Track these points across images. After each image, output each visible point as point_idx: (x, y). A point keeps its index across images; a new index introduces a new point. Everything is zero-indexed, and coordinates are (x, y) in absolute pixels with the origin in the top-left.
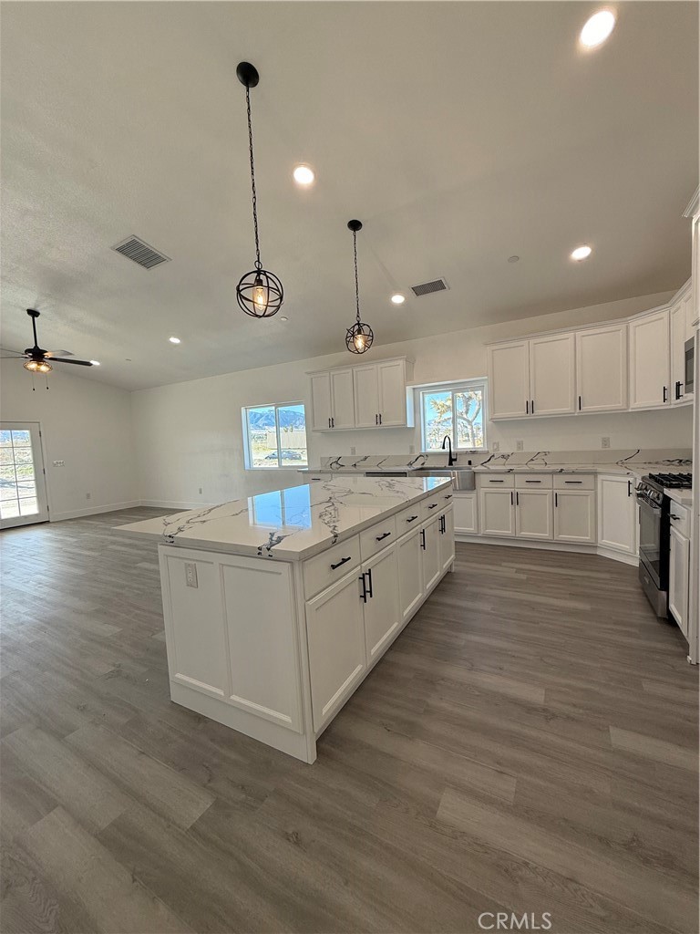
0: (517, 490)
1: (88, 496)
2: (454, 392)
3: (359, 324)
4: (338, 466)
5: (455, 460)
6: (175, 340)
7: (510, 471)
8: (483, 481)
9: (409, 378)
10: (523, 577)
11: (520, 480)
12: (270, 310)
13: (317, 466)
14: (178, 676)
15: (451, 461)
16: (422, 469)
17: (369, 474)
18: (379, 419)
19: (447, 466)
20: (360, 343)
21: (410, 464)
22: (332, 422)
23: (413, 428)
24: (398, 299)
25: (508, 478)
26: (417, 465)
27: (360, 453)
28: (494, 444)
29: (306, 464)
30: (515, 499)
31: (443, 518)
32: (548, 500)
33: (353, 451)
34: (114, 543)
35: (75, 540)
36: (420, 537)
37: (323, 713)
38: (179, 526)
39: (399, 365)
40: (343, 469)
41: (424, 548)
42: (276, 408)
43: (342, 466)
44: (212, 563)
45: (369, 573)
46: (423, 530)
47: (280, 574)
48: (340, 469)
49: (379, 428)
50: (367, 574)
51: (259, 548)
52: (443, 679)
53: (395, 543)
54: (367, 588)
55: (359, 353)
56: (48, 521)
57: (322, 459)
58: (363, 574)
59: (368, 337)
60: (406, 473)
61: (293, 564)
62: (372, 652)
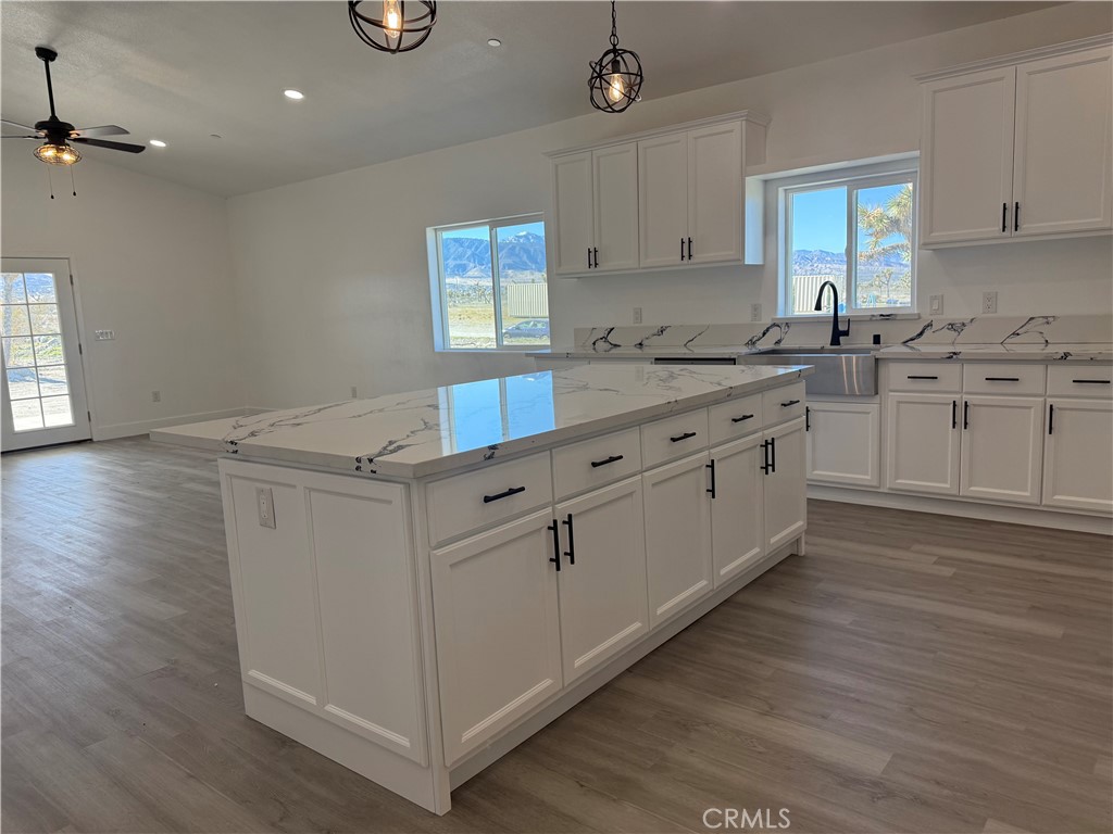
0: (966, 398)
1: (156, 397)
2: (854, 186)
3: (615, 51)
4: (607, 346)
5: (846, 333)
6: (294, 95)
7: (952, 356)
8: (895, 375)
9: (753, 158)
10: (947, 571)
11: (975, 375)
13: (568, 346)
14: (253, 674)
15: (837, 335)
16: (773, 352)
17: (658, 360)
18: (687, 248)
19: (828, 346)
20: (616, 90)
21: (752, 343)
22: (593, 258)
23: (762, 266)
25: (947, 372)
26: (766, 344)
27: (652, 321)
28: (933, 298)
29: (546, 341)
30: (961, 416)
31: (769, 444)
32: (1034, 419)
33: (638, 315)
34: (192, 479)
35: (131, 472)
36: (705, 473)
37: (464, 739)
38: (255, 429)
39: (732, 131)
40: (615, 351)
41: (713, 497)
42: (491, 230)
43: (616, 346)
44: (294, 487)
45: (569, 522)
46: (713, 461)
47: (390, 502)
48: (611, 352)
49: (687, 267)
50: (564, 522)
51: (358, 460)
52: (707, 724)
53: (639, 477)
54: (564, 547)
55: (614, 111)
56: (91, 440)
57: (577, 331)
58: (555, 522)
59: (633, 77)
60: (734, 360)
61: (408, 486)
62: (578, 663)
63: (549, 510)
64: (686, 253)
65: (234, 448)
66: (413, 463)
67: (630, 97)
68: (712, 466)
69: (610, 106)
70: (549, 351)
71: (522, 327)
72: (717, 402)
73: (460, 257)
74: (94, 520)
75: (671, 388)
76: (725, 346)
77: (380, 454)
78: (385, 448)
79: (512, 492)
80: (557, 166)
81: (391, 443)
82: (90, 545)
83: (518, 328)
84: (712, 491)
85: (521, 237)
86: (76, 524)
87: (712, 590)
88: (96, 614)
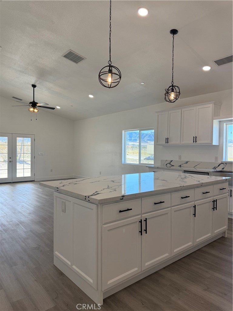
1: (51, 171)
3: (173, 86)
4: (170, 166)
6: (91, 96)
12: (113, 85)
13: (159, 165)
14: (56, 253)
16: (221, 172)
17: (185, 171)
18: (195, 139)
21: (215, 168)
22: (167, 140)
23: (218, 146)
24: (207, 68)
26: (219, 169)
27: (184, 159)
31: (215, 201)
33: (180, 157)
35: (41, 190)
36: (193, 209)
37: (108, 283)
38: (64, 184)
39: (210, 107)
40: (172, 167)
41: (195, 216)
42: (140, 131)
43: (173, 166)
44: (70, 202)
45: (146, 220)
46: (195, 205)
47: (93, 210)
48: (171, 168)
49: (195, 145)
50: (144, 220)
51: (86, 197)
52: (186, 290)
53: (170, 208)
54: (144, 228)
55: (171, 102)
56: (34, 181)
57: (162, 161)
58: (141, 220)
59: (178, 93)
60: (208, 173)
61: (97, 205)
62: (147, 264)
63: (140, 216)
64: (195, 141)
65: (57, 189)
66: (99, 199)
67: (176, 99)
68: (195, 207)
69: (170, 101)
70: (153, 166)
71: (150, 157)
72: (198, 187)
73: (135, 137)
74: (30, 202)
75: (183, 181)
76: (206, 168)
77: (92, 195)
78: (94, 194)
79: (128, 210)
80: (158, 115)
81: (96, 192)
82: (27, 209)
83: (149, 157)
84: (195, 215)
85: (152, 132)
86: (25, 203)
87: (194, 246)
88: (24, 229)
